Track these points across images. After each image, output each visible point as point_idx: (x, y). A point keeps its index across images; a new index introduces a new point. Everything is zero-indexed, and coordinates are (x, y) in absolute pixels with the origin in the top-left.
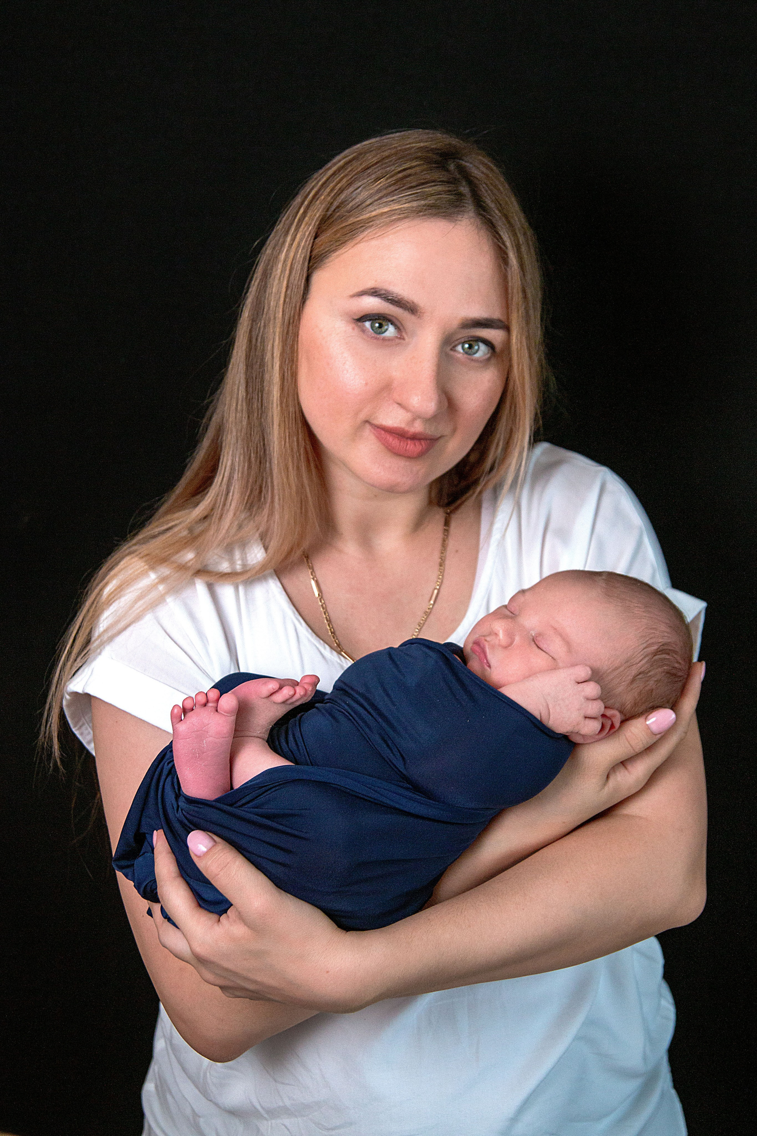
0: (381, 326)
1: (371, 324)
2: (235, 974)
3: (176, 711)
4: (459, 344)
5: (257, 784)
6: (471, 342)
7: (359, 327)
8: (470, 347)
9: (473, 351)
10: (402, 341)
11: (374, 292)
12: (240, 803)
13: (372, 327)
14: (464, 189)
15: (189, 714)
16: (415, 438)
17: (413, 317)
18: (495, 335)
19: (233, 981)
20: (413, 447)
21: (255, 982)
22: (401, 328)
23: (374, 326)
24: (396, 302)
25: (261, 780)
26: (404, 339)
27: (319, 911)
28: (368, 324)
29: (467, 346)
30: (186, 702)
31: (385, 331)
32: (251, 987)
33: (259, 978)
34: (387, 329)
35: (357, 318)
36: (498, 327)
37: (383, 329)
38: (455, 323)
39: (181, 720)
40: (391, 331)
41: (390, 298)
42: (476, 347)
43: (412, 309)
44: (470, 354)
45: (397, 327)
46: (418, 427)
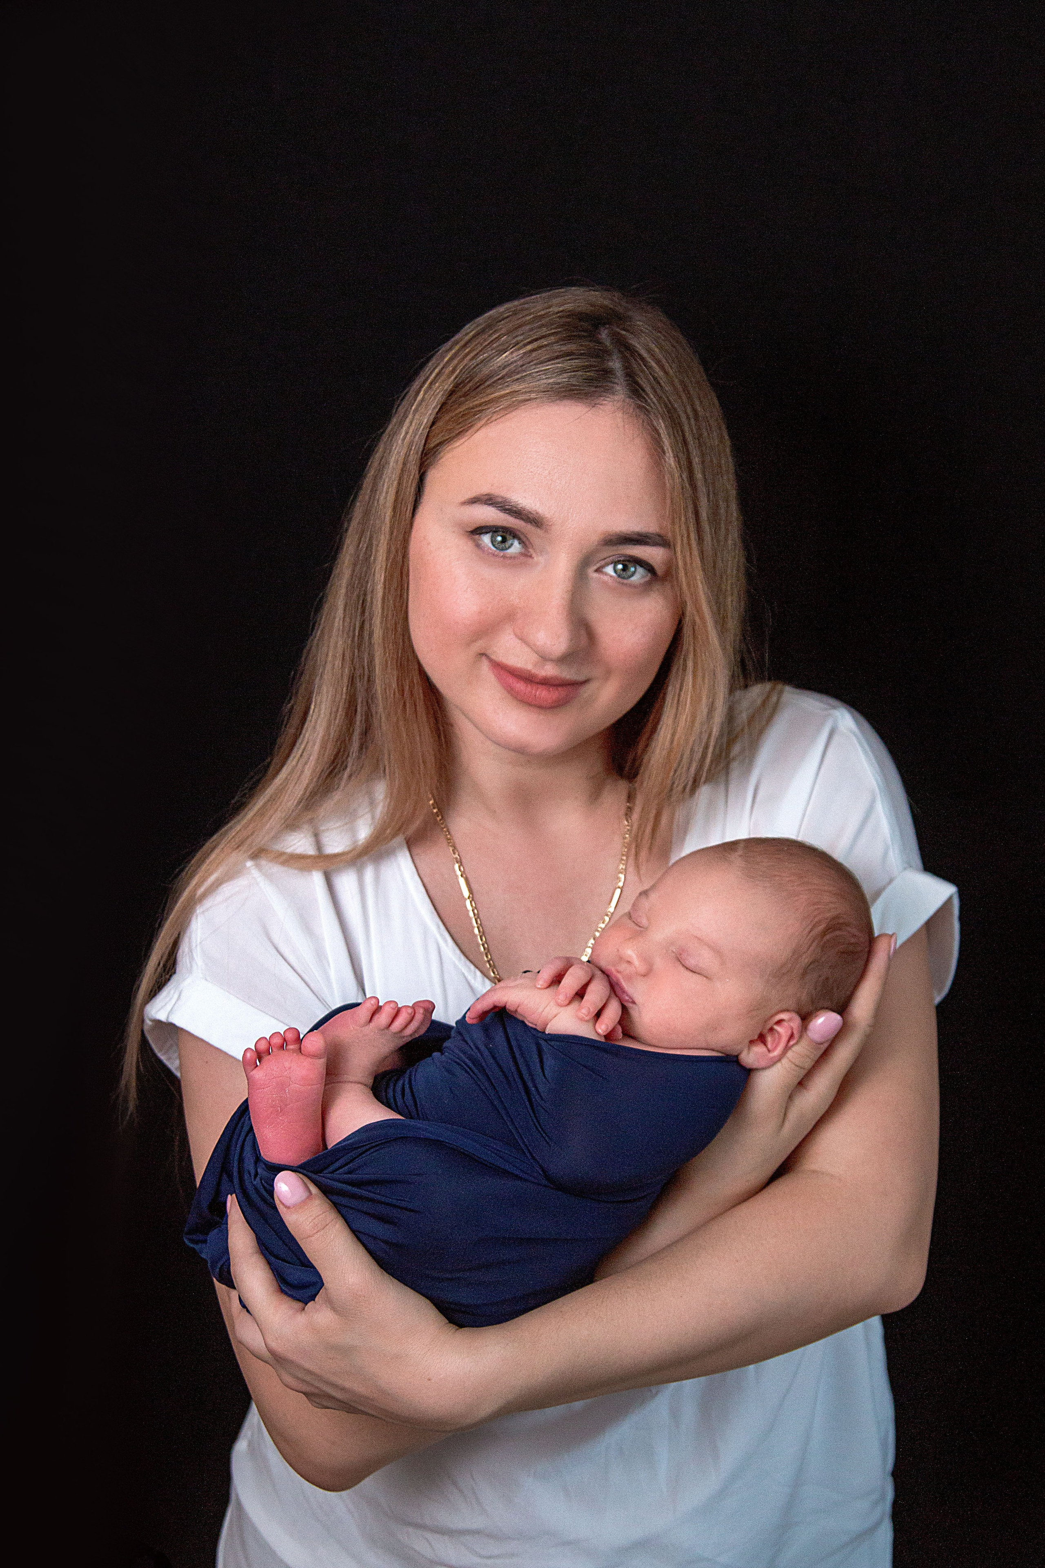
0: (504, 540)
1: (492, 537)
2: (320, 1378)
3: (248, 1055)
4: (607, 564)
5: (353, 1144)
6: (627, 563)
7: (474, 541)
8: (625, 568)
9: (629, 573)
10: (530, 560)
11: (489, 500)
12: (331, 1168)
13: (493, 541)
14: (616, 364)
15: (266, 1058)
16: (546, 682)
17: (539, 530)
18: (654, 554)
19: (317, 1388)
20: (544, 694)
21: (343, 1389)
22: (527, 543)
23: (495, 540)
24: (516, 512)
25: (357, 1138)
26: (531, 556)
27: (428, 1302)
28: (486, 539)
29: (620, 567)
30: (260, 1043)
31: (509, 547)
32: (338, 1395)
33: (347, 1385)
34: (512, 544)
35: (470, 529)
36: (655, 544)
37: (507, 544)
38: (594, 538)
39: (257, 1066)
40: (516, 547)
41: (507, 507)
42: (633, 569)
43: (535, 521)
44: (624, 578)
45: (521, 542)
46: (549, 670)
